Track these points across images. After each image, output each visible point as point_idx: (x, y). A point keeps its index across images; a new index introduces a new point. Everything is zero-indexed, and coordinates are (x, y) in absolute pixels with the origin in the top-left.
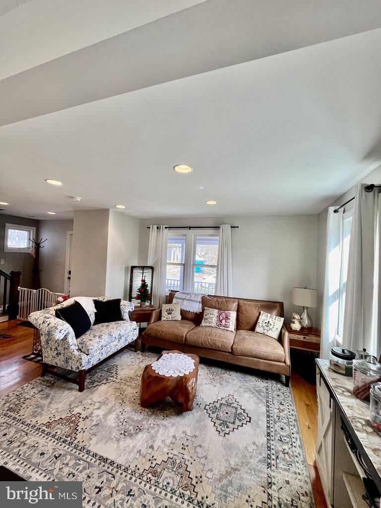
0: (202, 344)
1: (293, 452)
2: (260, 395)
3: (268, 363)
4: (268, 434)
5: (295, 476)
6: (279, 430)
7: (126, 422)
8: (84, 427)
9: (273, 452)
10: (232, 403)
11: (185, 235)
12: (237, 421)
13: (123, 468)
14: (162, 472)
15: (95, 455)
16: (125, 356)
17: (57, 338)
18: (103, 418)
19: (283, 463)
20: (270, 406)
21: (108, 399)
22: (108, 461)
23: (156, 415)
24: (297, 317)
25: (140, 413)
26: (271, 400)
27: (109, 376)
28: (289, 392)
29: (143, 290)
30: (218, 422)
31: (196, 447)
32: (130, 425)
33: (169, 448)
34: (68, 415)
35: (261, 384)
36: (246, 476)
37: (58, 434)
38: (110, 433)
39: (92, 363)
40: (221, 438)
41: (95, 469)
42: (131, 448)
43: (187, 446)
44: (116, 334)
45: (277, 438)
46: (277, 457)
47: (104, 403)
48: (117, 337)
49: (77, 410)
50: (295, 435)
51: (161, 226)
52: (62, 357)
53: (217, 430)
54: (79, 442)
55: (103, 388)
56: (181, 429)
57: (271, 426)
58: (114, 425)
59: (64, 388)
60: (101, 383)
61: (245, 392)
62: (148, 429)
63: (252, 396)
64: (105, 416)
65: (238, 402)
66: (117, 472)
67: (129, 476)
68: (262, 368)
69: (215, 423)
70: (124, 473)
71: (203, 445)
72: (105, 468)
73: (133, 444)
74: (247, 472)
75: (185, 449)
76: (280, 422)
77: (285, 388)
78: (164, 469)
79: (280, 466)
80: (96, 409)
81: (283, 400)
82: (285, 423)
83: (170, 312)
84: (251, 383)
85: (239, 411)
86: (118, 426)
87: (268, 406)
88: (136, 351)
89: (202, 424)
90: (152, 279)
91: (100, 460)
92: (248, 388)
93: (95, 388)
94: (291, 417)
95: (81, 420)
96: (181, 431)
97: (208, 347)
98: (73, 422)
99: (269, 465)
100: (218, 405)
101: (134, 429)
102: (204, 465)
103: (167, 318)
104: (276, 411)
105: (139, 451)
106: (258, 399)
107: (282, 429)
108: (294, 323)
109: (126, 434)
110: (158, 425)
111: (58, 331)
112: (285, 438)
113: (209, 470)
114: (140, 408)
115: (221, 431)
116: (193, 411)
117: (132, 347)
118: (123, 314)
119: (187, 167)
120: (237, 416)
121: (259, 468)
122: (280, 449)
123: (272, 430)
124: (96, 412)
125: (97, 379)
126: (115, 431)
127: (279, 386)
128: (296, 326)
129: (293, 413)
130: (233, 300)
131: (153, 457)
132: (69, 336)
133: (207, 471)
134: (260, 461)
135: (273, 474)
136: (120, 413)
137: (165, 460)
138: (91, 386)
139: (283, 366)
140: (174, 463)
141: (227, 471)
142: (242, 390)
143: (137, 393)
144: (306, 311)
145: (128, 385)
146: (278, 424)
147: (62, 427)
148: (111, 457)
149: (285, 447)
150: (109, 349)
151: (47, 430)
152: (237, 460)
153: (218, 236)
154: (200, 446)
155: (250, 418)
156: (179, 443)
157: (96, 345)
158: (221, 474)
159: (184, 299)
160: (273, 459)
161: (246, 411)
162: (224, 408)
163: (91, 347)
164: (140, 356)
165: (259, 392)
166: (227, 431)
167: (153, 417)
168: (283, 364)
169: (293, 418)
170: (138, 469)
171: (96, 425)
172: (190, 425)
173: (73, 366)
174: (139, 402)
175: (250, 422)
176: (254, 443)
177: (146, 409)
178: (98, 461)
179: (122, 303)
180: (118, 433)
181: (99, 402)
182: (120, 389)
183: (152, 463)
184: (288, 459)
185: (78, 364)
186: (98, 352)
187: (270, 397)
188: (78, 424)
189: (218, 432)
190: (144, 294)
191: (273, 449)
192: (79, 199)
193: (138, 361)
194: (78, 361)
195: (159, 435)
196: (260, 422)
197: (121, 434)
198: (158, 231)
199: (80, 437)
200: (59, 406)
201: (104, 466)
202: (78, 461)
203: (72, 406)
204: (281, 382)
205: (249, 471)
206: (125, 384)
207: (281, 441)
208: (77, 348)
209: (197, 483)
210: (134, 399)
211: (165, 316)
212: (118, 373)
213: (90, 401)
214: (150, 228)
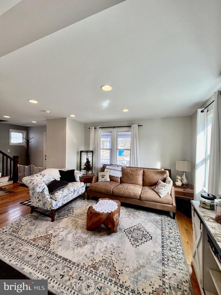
0: (122, 194)
1: (178, 257)
2: (157, 224)
3: (162, 205)
4: (163, 246)
5: (179, 271)
6: (169, 244)
7: (78, 238)
8: (54, 241)
9: (166, 256)
10: (141, 228)
11: (111, 132)
12: (144, 239)
13: (76, 264)
14: (99, 267)
15: (60, 257)
16: (78, 202)
17: (38, 191)
18: (65, 236)
19: (172, 263)
20: (164, 230)
21: (68, 226)
22: (68, 260)
23: (96, 235)
24: (179, 178)
25: (86, 234)
26: (164, 227)
27: (68, 213)
28: (175, 222)
29: (87, 165)
30: (132, 239)
31: (119, 253)
32: (81, 240)
33: (103, 254)
34: (45, 235)
35: (158, 218)
36: (149, 270)
37: (39, 245)
38: (69, 245)
39: (58, 206)
40: (134, 248)
41: (60, 264)
42: (81, 253)
43: (114, 252)
44: (72, 189)
45: (168, 249)
46: (168, 260)
47: (66, 228)
48: (73, 191)
49: (50, 232)
50: (179, 247)
51: (97, 127)
52: (41, 202)
53: (131, 244)
54: (51, 249)
55: (65, 220)
56: (110, 243)
57: (164, 241)
58: (71, 240)
59: (43, 220)
60: (64, 217)
61: (148, 222)
62: (91, 243)
63: (152, 224)
64: (66, 235)
65: (144, 228)
66: (73, 267)
67: (80, 269)
68: (158, 208)
69: (130, 239)
70: (77, 267)
71: (123, 252)
72: (66, 264)
73: (82, 251)
74: (150, 268)
75: (112, 254)
76: (170, 239)
77: (173, 220)
78: (100, 265)
79: (170, 265)
81: (171, 226)
82: (173, 240)
83: (103, 177)
84: (152, 217)
85: (145, 233)
86: (74, 241)
87: (162, 230)
88: (84, 199)
89: (123, 240)
90: (93, 158)
91: (63, 260)
92: (150, 220)
93: (61, 220)
94: (176, 236)
95: (52, 237)
96: (110, 244)
97: (126, 196)
98: (48, 238)
99: (163, 264)
100: (132, 229)
101: (82, 242)
102: (124, 263)
103: (101, 180)
104: (167, 233)
105: (86, 255)
106: (156, 226)
107: (171, 243)
108: (177, 181)
109: (78, 245)
110: (97, 241)
111: (38, 187)
112: (173, 249)
113: (127, 267)
114: (86, 231)
115: (134, 244)
116: (117, 233)
117: (81, 197)
118: (76, 178)
119: (109, 86)
120: (144, 236)
121: (157, 266)
122: (170, 255)
123: (165, 244)
124: (61, 233)
125: (62, 215)
126: (72, 244)
128: (179, 183)
129: (178, 234)
130: (140, 169)
131: (94, 258)
132: (45, 190)
133: (126, 267)
134: (158, 262)
135: (166, 269)
136: (75, 234)
137: (101, 260)
138: (58, 219)
139: (171, 207)
140: (106, 262)
141: (137, 267)
142: (146, 221)
143: (84, 222)
144: (184, 174)
146: (169, 240)
147: (42, 241)
148: (70, 258)
149: (173, 254)
150: (68, 198)
151: (34, 243)
152: (144, 261)
153: (130, 131)
154: (122, 253)
155: (151, 237)
156: (109, 251)
157: (60, 195)
158: (134, 269)
160: (166, 261)
161: (149, 233)
162: (136, 231)
163: (57, 197)
164: (87, 202)
165: (157, 222)
166: (138, 244)
167: (94, 236)
168: (171, 206)
169: (178, 237)
170: (85, 265)
171: (61, 240)
172: (116, 241)
173: (48, 207)
174: (85, 227)
175: (151, 239)
176: (154, 252)
177: (90, 232)
178: (62, 260)
179: (75, 172)
180: (74, 245)
181: (63, 228)
182: (75, 220)
183: (93, 262)
184: (175, 261)
185: (50, 206)
186: (62, 199)
187: (163, 225)
188: (51, 240)
189: (132, 245)
190: (88, 167)
191: (165, 255)
192: (48, 112)
193: (85, 205)
194: (50, 204)
195: (97, 246)
196: (157, 239)
198: (95, 130)
199: (52, 247)
200: (40, 229)
201: (65, 263)
202: (50, 260)
203: (48, 230)
204: (170, 217)
205: (151, 268)
206: (78, 218)
207: (170, 250)
208: (50, 197)
209: (120, 274)
210: (83, 226)
211: (100, 179)
212: (74, 211)
213: (57, 227)
214: (90, 128)
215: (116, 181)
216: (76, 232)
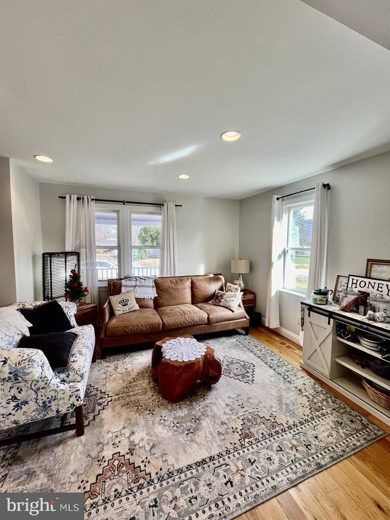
1: (290, 369)
2: (240, 347)
3: (236, 322)
4: (270, 367)
5: (303, 379)
6: (272, 362)
7: (177, 423)
8: (143, 459)
9: (283, 374)
10: (232, 361)
11: (118, 211)
12: (248, 370)
13: (224, 453)
14: (251, 431)
15: (189, 467)
18: (151, 436)
19: (293, 376)
21: (130, 419)
22: (207, 460)
25: (180, 408)
26: (249, 347)
27: (96, 400)
28: (253, 338)
29: (73, 285)
30: (240, 377)
31: (248, 401)
32: (185, 422)
33: (234, 415)
34: (102, 466)
35: (233, 340)
36: (288, 395)
37: (119, 490)
38: (177, 441)
40: (253, 385)
41: (205, 475)
42: (210, 436)
43: (242, 404)
45: (276, 366)
46: (287, 376)
47: (131, 425)
49: (108, 453)
50: (281, 360)
51: (85, 197)
52: (30, 406)
53: (245, 383)
54: (157, 473)
55: (107, 414)
56: (225, 397)
57: (266, 361)
58: (170, 433)
60: (97, 411)
61: (230, 350)
62: (204, 415)
63: (236, 350)
64: (150, 433)
65: (235, 358)
66: (224, 460)
67: (236, 453)
69: (238, 379)
70: (229, 455)
71: (250, 396)
72: (212, 466)
73: (207, 432)
75: (243, 407)
76: (267, 357)
77: (247, 337)
78: (249, 428)
79: (293, 379)
80: (131, 435)
81: (254, 344)
82: (270, 356)
83: (124, 303)
84: (227, 343)
85: (242, 363)
86: (176, 431)
87: (252, 352)
89: (232, 384)
91: (199, 466)
92: (229, 347)
93: (98, 420)
95: (128, 456)
96: (227, 399)
97: (187, 326)
98: (120, 465)
99: (289, 382)
100: (226, 367)
101: (191, 423)
102: (265, 406)
103: (123, 311)
104: (258, 352)
105: (219, 433)
106: (242, 350)
107: (272, 360)
109: (191, 431)
110: (207, 406)
112: (279, 364)
113: (271, 407)
114: (174, 405)
115: (248, 381)
120: (245, 367)
121: (287, 387)
122: (284, 371)
123: (269, 363)
124: (136, 438)
126: (179, 436)
127: (242, 336)
129: (266, 348)
130: (186, 278)
131: (233, 428)
133: (271, 409)
134: (284, 383)
135: (296, 385)
136: (162, 421)
137: (243, 423)
138: (87, 421)
140: (249, 420)
141: (278, 401)
142: (227, 350)
143: (152, 396)
145: (133, 395)
147: (114, 481)
148: (205, 455)
151: (98, 499)
152: (274, 391)
154: (249, 398)
155: (252, 364)
156: (235, 406)
158: (278, 404)
159: (135, 286)
160: (287, 378)
161: (245, 361)
162: (231, 366)
166: (250, 379)
167: (194, 404)
168: (245, 319)
169: (270, 351)
170: (235, 444)
171: (153, 447)
172: (227, 391)
173: (61, 408)
174: (165, 402)
175: (255, 366)
176: (271, 376)
177: (181, 403)
178: (200, 468)
179: (62, 305)
180: (184, 436)
182: (130, 403)
183: (237, 432)
184: (292, 373)
187: (246, 346)
188: (131, 462)
189: (247, 383)
191: (281, 373)
195: (216, 412)
196: (259, 363)
197: (187, 434)
198: (78, 205)
199: (151, 469)
201: (209, 466)
202: (181, 486)
203: (94, 454)
205: (286, 392)
206: (129, 396)
207: (279, 366)
208: (59, 380)
209: (274, 419)
210: (158, 402)
211: (119, 309)
212: (103, 391)
213: (110, 435)
214: (65, 198)
215: (147, 307)
216: (160, 418)
